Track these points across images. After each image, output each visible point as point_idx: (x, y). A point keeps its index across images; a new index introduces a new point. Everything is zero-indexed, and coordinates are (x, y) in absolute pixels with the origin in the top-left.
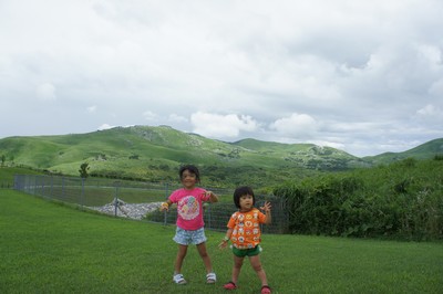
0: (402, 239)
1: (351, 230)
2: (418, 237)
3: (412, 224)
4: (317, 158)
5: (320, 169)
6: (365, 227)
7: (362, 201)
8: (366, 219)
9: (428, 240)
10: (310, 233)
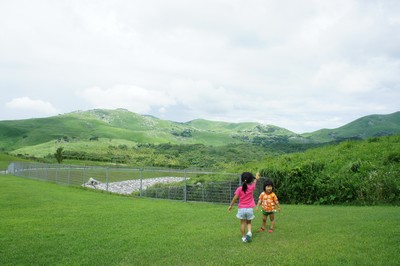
0: (358, 204)
1: (322, 200)
2: (370, 203)
3: (365, 194)
4: (262, 135)
5: (264, 146)
6: (333, 198)
7: (328, 179)
8: (333, 192)
9: (376, 204)
10: (290, 203)
